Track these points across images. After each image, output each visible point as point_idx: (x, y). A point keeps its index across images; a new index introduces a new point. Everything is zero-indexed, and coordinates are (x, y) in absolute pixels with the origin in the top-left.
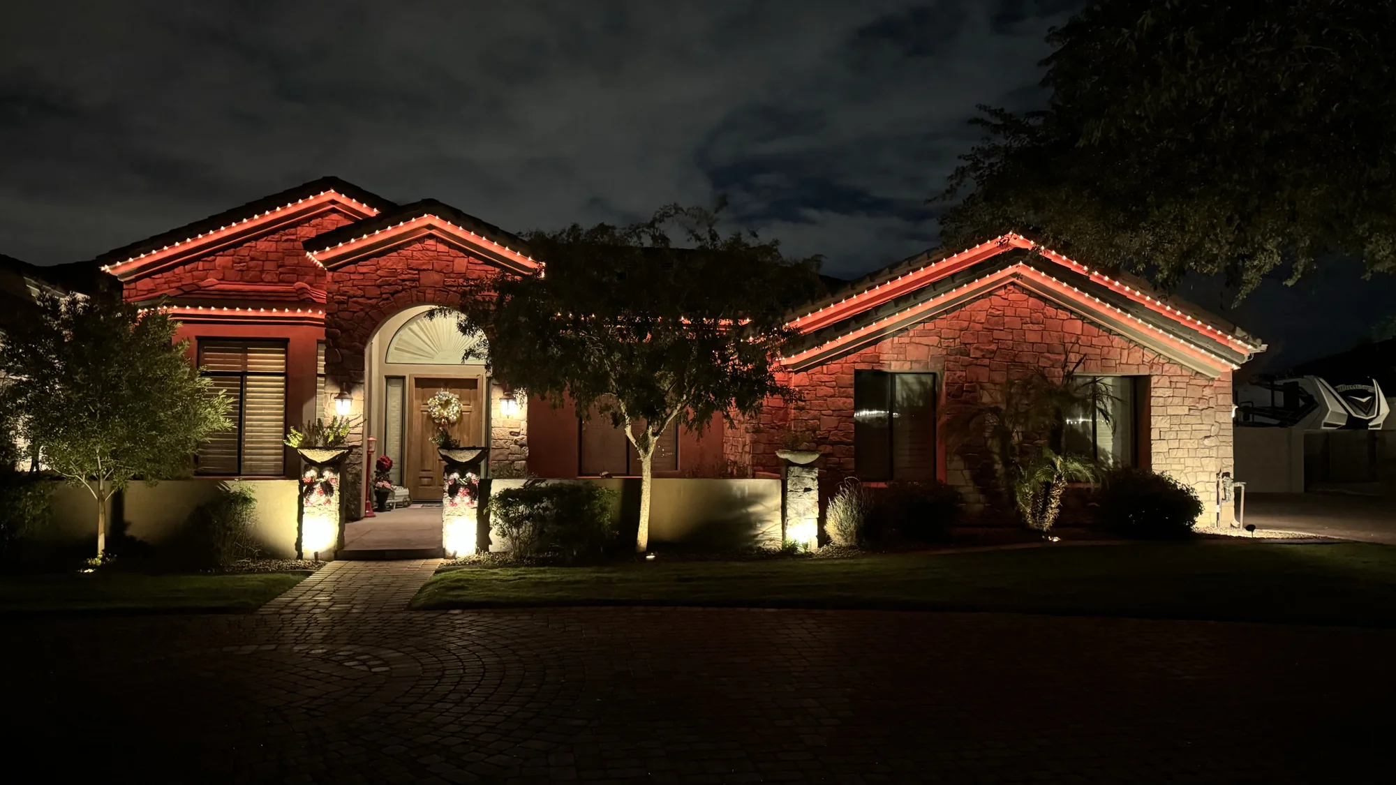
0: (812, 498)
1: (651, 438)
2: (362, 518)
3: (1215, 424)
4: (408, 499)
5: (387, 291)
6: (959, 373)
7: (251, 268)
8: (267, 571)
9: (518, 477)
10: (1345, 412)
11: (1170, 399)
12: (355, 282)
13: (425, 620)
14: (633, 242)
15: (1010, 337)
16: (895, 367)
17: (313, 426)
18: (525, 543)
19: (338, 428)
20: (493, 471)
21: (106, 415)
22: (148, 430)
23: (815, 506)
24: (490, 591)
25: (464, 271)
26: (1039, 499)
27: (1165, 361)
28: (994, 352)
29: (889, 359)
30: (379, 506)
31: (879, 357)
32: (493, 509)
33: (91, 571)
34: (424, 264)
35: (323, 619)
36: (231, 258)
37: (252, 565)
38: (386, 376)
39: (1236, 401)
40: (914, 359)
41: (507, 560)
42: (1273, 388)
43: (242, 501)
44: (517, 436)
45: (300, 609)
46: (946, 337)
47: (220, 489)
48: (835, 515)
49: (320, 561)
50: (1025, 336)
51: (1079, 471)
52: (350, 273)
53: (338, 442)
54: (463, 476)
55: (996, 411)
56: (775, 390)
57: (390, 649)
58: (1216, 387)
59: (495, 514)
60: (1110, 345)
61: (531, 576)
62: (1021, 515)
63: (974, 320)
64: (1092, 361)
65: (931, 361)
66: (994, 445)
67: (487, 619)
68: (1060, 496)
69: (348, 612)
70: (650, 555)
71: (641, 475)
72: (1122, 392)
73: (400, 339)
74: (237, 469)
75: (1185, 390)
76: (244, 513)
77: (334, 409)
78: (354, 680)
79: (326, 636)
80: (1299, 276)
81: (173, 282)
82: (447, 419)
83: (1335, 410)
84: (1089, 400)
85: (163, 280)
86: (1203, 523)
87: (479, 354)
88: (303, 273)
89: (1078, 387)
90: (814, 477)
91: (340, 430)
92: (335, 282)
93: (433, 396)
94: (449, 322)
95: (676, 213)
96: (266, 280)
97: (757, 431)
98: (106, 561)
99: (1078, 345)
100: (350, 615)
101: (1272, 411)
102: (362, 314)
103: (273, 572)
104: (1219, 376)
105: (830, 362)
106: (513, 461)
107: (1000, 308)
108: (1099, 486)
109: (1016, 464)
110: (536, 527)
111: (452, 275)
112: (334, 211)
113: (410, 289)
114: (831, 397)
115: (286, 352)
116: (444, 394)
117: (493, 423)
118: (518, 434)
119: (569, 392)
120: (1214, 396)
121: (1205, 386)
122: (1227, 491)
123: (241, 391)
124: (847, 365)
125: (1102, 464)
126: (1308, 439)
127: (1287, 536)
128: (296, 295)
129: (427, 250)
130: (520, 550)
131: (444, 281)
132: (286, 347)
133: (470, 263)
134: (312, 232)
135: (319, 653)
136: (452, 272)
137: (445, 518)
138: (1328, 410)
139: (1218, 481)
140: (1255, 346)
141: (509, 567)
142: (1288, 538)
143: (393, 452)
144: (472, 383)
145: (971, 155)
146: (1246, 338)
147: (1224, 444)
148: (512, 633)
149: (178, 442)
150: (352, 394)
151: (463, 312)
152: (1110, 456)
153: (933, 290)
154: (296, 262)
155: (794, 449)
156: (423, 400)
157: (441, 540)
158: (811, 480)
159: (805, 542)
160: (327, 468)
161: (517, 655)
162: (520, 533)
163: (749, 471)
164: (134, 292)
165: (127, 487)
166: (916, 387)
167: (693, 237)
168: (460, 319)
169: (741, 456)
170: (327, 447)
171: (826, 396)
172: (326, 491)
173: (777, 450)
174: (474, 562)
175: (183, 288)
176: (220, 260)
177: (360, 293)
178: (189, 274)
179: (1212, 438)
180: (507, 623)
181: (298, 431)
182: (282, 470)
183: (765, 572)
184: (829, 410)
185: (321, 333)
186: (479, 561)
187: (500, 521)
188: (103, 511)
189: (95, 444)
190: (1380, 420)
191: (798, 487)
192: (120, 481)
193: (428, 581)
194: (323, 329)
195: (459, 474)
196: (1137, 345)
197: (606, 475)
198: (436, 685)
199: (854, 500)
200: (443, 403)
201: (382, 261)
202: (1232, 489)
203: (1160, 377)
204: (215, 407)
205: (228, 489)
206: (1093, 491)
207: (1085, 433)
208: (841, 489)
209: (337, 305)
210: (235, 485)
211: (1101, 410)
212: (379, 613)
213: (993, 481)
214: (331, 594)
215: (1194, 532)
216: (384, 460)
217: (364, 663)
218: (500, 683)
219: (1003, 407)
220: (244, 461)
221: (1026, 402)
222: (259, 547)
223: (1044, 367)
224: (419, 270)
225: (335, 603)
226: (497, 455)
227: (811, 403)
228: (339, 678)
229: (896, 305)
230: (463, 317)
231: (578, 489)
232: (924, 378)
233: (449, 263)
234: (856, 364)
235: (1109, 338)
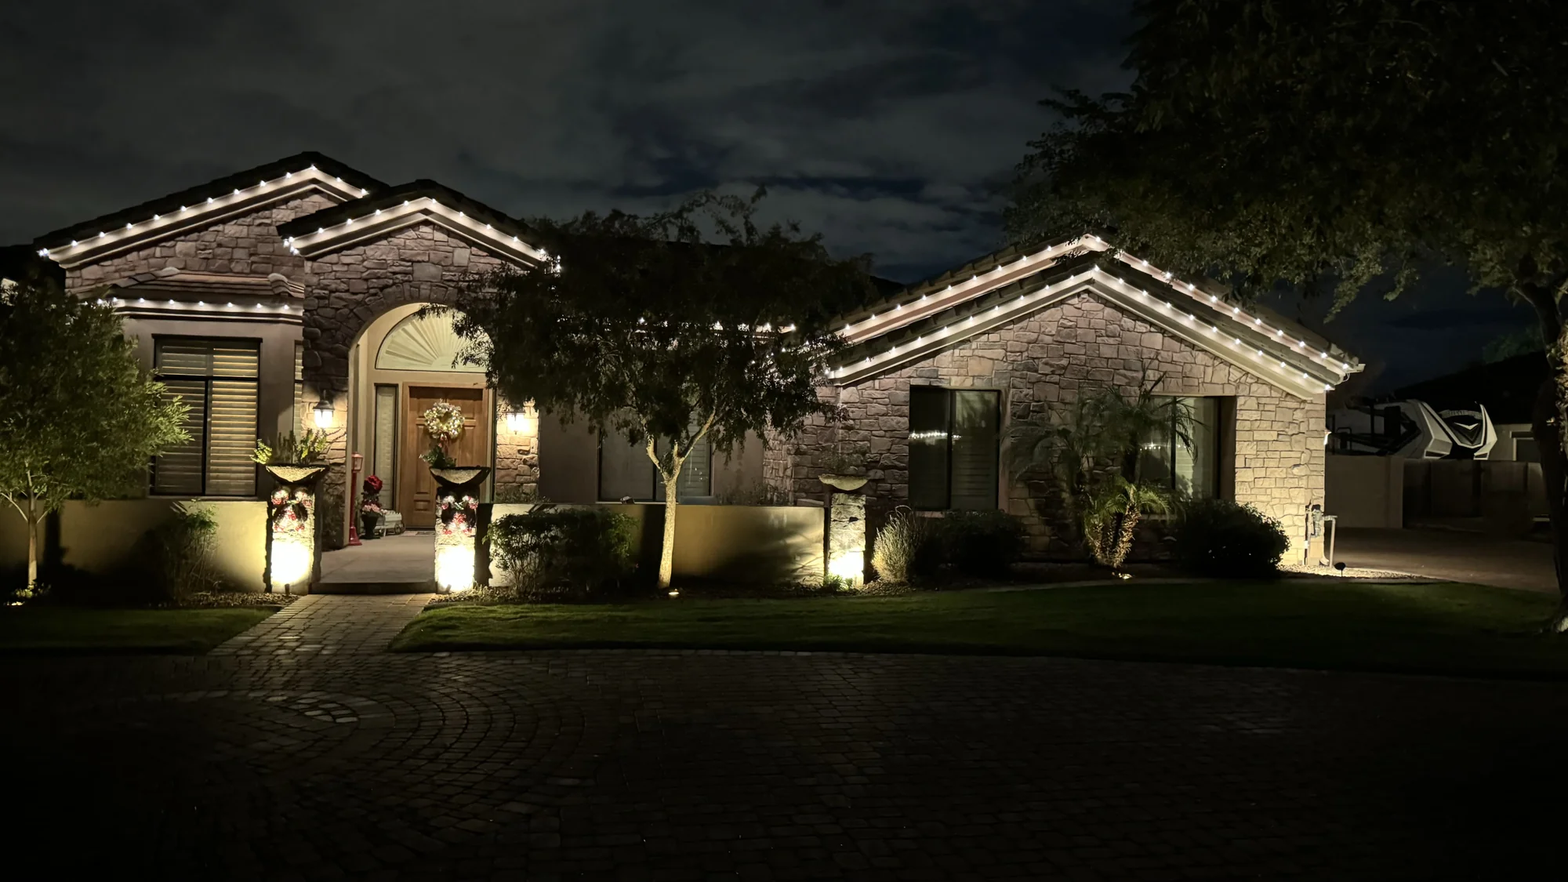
0: (858, 529)
1: (676, 458)
2: (345, 547)
3: (1305, 451)
4: (401, 526)
5: (376, 286)
6: (1025, 391)
7: (219, 255)
8: (228, 606)
9: (527, 501)
10: (1450, 442)
11: (1258, 423)
12: (338, 274)
13: (404, 664)
14: (657, 234)
15: (1083, 352)
16: (956, 382)
17: (285, 440)
18: (530, 577)
19: (313, 443)
20: (498, 494)
21: (37, 425)
22: (88, 441)
23: (861, 537)
24: (485, 630)
25: (466, 264)
26: (1110, 532)
27: (1253, 381)
28: (1065, 368)
29: (950, 373)
30: (366, 533)
31: (937, 371)
32: (494, 538)
33: (19, 604)
34: (419, 254)
35: (287, 661)
36: (194, 243)
37: (212, 599)
38: (375, 384)
39: (1327, 427)
40: (976, 374)
41: (508, 596)
42: (1373, 413)
43: (199, 526)
44: (526, 455)
45: (262, 650)
46: (1013, 350)
47: (175, 510)
48: (884, 548)
49: (291, 595)
50: (1099, 350)
51: (1153, 501)
52: (332, 264)
53: (313, 458)
54: (458, 499)
55: (1064, 433)
56: (816, 407)
57: (361, 696)
58: (1308, 411)
59: (496, 543)
60: (1193, 361)
61: (533, 614)
62: (1089, 549)
63: (1044, 332)
64: (1173, 379)
65: (995, 377)
66: (1061, 471)
67: (478, 664)
68: (1132, 528)
69: (317, 653)
70: (674, 591)
71: (665, 501)
72: (1205, 416)
73: (393, 342)
74: (201, 489)
75: (1274, 413)
76: (203, 538)
77: (312, 420)
78: (313, 732)
79: (288, 681)
80: (1402, 290)
81: (125, 270)
82: (446, 434)
83: (1439, 439)
84: (1168, 426)
85: (113, 268)
86: (1289, 560)
87: (479, 359)
88: (279, 263)
89: (1155, 409)
90: (861, 506)
91: (316, 445)
92: (316, 274)
93: (430, 408)
94: (444, 322)
95: (707, 201)
96: (236, 271)
97: (798, 452)
98: (39, 592)
99: (1157, 362)
100: (319, 657)
101: (1372, 439)
102: (346, 310)
103: (235, 606)
104: (1311, 399)
105: (883, 377)
106: (522, 484)
107: (1072, 319)
108: (1175, 517)
109: (1085, 493)
110: (542, 558)
111: (452, 268)
112: (315, 191)
113: (402, 283)
114: (883, 415)
115: (258, 354)
116: (443, 405)
117: (499, 440)
118: (528, 452)
119: (579, 405)
120: (1305, 420)
121: (1296, 409)
122: (1317, 526)
123: (206, 398)
124: (902, 380)
125: (1181, 493)
126: (1408, 469)
127: (1380, 575)
128: (270, 288)
129: (423, 238)
130: (524, 584)
131: (442, 275)
132: (258, 348)
133: (473, 255)
134: (289, 215)
135: (277, 702)
136: (452, 265)
137: (437, 547)
138: (1431, 437)
139: (1307, 515)
140: (1352, 366)
141: (511, 603)
142: (1380, 577)
143: (384, 471)
144: (475, 394)
145: (1041, 142)
146: (1342, 356)
147: (1315, 473)
148: (505, 679)
149: (124, 455)
150: (334, 404)
151: (459, 310)
152: (1190, 484)
153: (998, 296)
154: (271, 250)
155: (840, 473)
156: (418, 411)
157: (433, 573)
158: (857, 509)
159: (849, 578)
160: (302, 489)
161: (508, 704)
162: (525, 565)
163: (791, 497)
164: (78, 282)
165: (63, 507)
166: (978, 406)
167: (724, 230)
168: (455, 319)
169: (782, 480)
170: (301, 465)
171: (878, 414)
172: (299, 514)
173: (820, 474)
174: (470, 597)
175: (137, 278)
176: (181, 246)
177: (343, 286)
178: (145, 262)
179: (1301, 467)
180: (498, 668)
181: (265, 444)
182: (254, 490)
183: (801, 612)
184: (881, 430)
185: (298, 332)
186: (476, 596)
187: (501, 552)
188: (34, 533)
189: (23, 457)
190: (1486, 450)
191: (842, 516)
192: (53, 501)
193: (414, 619)
194: (301, 328)
195: (455, 497)
196: (1223, 362)
197: (627, 501)
198: (409, 739)
199: (905, 532)
200: (442, 415)
201: (370, 250)
202: (1322, 523)
203: (1247, 398)
204: (167, 416)
205: (183, 510)
206: (1168, 523)
207: (1163, 459)
208: (891, 518)
209: (317, 301)
210: (193, 507)
211: (1181, 434)
212: (353, 655)
213: (1060, 512)
214: (300, 633)
215: (1279, 570)
216: (372, 480)
217: (328, 712)
218: (485, 736)
219: (1073, 429)
220: (209, 479)
221: (1099, 424)
222: (221, 578)
223: (1119, 386)
224: (413, 262)
225: (303, 643)
226: (502, 477)
227: (861, 422)
228: (298, 730)
229: (958, 314)
230: (460, 315)
231: (591, 516)
232: (987, 396)
233: (448, 254)
234: (912, 379)
235: (1191, 354)
